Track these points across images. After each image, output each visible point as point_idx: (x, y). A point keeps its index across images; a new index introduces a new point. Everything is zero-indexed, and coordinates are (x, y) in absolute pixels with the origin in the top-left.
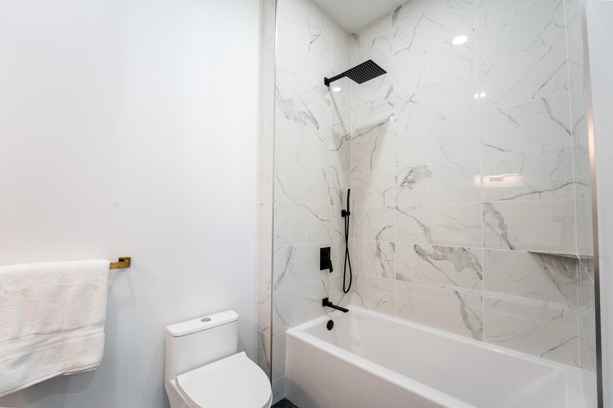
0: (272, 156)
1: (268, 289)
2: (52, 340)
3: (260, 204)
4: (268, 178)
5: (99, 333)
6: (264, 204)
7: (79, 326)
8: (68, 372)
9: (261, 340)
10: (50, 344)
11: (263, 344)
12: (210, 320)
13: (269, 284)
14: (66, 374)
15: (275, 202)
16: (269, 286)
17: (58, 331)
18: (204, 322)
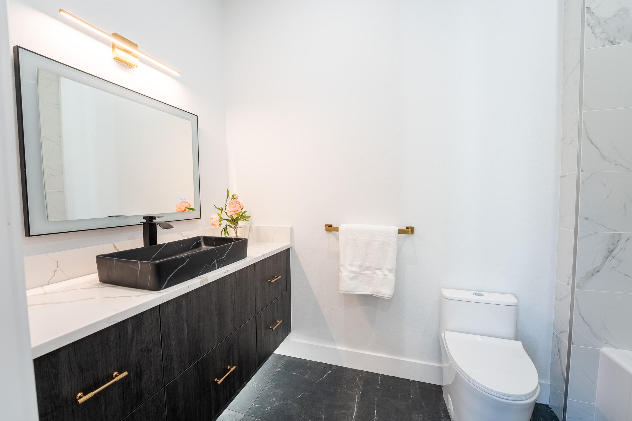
0: (578, 110)
1: (568, 285)
2: (367, 272)
3: (561, 177)
4: (572, 141)
5: (391, 276)
6: (566, 176)
7: (380, 268)
8: (375, 294)
9: (556, 344)
10: (366, 274)
11: (558, 349)
12: (482, 295)
13: (569, 278)
14: (374, 295)
15: (582, 171)
16: (568, 281)
17: (370, 268)
18: (475, 296)
